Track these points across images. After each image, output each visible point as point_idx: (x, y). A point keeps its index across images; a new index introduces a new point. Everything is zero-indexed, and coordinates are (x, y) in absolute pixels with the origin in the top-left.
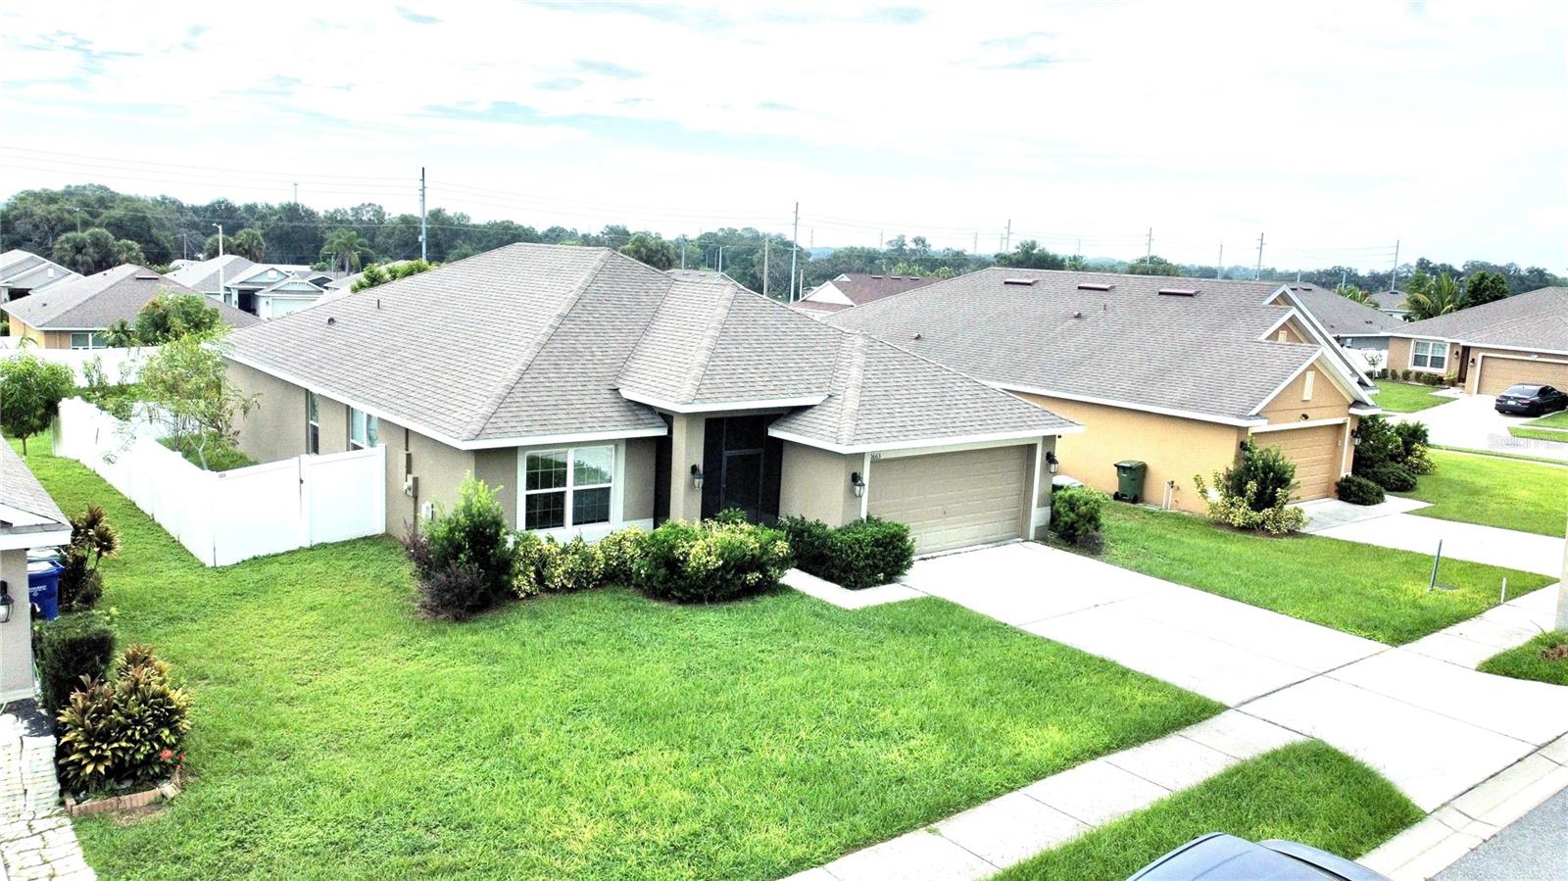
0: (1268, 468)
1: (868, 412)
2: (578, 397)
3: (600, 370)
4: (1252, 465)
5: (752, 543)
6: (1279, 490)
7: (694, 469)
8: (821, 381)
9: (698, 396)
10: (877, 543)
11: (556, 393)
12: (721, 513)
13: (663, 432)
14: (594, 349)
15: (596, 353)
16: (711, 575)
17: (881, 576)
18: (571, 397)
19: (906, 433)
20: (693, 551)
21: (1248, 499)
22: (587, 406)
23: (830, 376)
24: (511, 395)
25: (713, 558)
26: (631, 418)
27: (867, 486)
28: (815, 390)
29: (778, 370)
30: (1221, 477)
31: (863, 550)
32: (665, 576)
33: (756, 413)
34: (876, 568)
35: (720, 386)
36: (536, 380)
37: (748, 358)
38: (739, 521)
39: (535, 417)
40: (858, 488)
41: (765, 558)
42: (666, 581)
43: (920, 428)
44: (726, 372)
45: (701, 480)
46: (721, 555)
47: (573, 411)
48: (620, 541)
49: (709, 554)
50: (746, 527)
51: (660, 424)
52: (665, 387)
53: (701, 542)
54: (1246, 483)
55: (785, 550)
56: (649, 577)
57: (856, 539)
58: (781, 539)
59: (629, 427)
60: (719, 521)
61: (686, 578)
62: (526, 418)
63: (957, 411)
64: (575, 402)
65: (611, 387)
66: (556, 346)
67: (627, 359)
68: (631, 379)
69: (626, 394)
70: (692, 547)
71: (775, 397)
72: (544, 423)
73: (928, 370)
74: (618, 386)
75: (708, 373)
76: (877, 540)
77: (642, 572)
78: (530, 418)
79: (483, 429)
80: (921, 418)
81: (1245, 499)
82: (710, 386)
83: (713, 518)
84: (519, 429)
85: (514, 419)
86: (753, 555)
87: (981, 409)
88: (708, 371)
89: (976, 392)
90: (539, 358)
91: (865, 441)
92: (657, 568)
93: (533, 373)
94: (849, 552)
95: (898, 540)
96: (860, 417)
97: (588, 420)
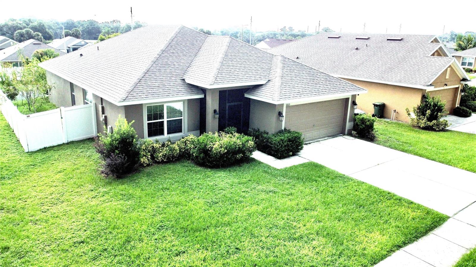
0: (435, 105)
1: (285, 87)
2: (168, 83)
3: (177, 72)
4: (428, 104)
5: (239, 142)
6: (439, 113)
7: (215, 111)
8: (265, 74)
9: (216, 82)
10: (289, 140)
11: (159, 81)
12: (226, 129)
13: (202, 96)
14: (175, 63)
15: (176, 65)
16: (222, 156)
17: (291, 153)
18: (165, 83)
19: (300, 95)
20: (215, 146)
21: (427, 117)
22: (171, 86)
23: (269, 72)
24: (140, 83)
25: (223, 149)
26: (189, 91)
27: (284, 117)
28: (263, 78)
29: (248, 70)
30: (416, 109)
31: (284, 144)
32: (203, 157)
33: (240, 88)
34: (289, 150)
35: (225, 77)
36: (151, 76)
37: (236, 66)
38: (233, 132)
39: (149, 92)
40: (281, 118)
41: (244, 148)
42: (203, 159)
43: (305, 93)
44: (227, 71)
45: (218, 116)
46: (226, 148)
47: (166, 89)
48: (185, 141)
49: (221, 147)
50: (237, 135)
51: (200, 93)
52: (203, 78)
53: (217, 143)
54: (426, 111)
55: (252, 145)
56: (197, 157)
57: (281, 139)
58: (250, 140)
59: (188, 95)
60: (225, 132)
61: (212, 158)
62: (145, 92)
63: (319, 85)
64: (166, 85)
65: (181, 78)
66: (160, 62)
67: (188, 67)
68: (189, 75)
69: (188, 81)
70: (214, 144)
71: (247, 81)
72: (153, 94)
73: (307, 69)
74: (184, 78)
75: (220, 72)
76: (289, 139)
77: (194, 154)
78: (147, 92)
79: (127, 97)
80: (305, 89)
81: (426, 117)
82: (221, 77)
83: (223, 131)
84: (143, 97)
85: (140, 93)
86: (239, 147)
87: (329, 84)
88: (220, 71)
89: (326, 78)
90: (153, 67)
91: (284, 99)
92: (200, 154)
93: (150, 73)
94: (278, 144)
95: (297, 139)
96: (282, 89)
97: (171, 92)
